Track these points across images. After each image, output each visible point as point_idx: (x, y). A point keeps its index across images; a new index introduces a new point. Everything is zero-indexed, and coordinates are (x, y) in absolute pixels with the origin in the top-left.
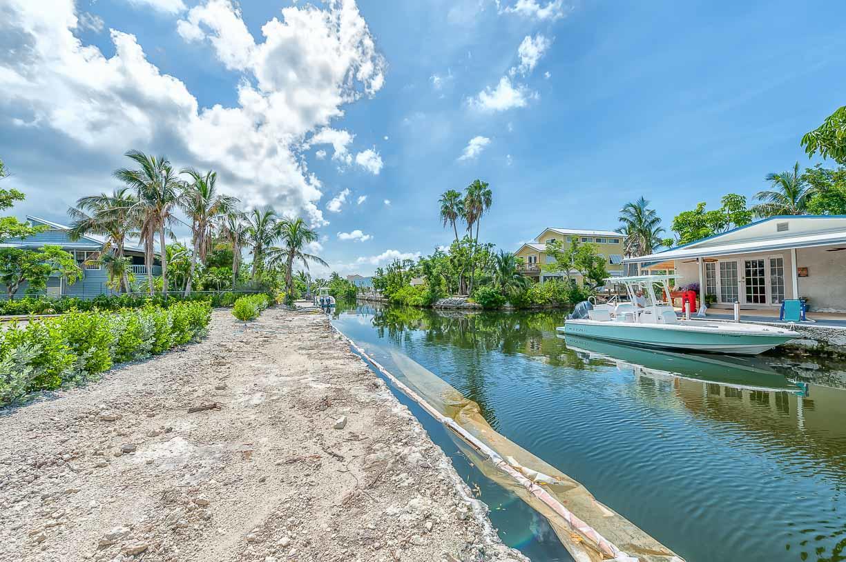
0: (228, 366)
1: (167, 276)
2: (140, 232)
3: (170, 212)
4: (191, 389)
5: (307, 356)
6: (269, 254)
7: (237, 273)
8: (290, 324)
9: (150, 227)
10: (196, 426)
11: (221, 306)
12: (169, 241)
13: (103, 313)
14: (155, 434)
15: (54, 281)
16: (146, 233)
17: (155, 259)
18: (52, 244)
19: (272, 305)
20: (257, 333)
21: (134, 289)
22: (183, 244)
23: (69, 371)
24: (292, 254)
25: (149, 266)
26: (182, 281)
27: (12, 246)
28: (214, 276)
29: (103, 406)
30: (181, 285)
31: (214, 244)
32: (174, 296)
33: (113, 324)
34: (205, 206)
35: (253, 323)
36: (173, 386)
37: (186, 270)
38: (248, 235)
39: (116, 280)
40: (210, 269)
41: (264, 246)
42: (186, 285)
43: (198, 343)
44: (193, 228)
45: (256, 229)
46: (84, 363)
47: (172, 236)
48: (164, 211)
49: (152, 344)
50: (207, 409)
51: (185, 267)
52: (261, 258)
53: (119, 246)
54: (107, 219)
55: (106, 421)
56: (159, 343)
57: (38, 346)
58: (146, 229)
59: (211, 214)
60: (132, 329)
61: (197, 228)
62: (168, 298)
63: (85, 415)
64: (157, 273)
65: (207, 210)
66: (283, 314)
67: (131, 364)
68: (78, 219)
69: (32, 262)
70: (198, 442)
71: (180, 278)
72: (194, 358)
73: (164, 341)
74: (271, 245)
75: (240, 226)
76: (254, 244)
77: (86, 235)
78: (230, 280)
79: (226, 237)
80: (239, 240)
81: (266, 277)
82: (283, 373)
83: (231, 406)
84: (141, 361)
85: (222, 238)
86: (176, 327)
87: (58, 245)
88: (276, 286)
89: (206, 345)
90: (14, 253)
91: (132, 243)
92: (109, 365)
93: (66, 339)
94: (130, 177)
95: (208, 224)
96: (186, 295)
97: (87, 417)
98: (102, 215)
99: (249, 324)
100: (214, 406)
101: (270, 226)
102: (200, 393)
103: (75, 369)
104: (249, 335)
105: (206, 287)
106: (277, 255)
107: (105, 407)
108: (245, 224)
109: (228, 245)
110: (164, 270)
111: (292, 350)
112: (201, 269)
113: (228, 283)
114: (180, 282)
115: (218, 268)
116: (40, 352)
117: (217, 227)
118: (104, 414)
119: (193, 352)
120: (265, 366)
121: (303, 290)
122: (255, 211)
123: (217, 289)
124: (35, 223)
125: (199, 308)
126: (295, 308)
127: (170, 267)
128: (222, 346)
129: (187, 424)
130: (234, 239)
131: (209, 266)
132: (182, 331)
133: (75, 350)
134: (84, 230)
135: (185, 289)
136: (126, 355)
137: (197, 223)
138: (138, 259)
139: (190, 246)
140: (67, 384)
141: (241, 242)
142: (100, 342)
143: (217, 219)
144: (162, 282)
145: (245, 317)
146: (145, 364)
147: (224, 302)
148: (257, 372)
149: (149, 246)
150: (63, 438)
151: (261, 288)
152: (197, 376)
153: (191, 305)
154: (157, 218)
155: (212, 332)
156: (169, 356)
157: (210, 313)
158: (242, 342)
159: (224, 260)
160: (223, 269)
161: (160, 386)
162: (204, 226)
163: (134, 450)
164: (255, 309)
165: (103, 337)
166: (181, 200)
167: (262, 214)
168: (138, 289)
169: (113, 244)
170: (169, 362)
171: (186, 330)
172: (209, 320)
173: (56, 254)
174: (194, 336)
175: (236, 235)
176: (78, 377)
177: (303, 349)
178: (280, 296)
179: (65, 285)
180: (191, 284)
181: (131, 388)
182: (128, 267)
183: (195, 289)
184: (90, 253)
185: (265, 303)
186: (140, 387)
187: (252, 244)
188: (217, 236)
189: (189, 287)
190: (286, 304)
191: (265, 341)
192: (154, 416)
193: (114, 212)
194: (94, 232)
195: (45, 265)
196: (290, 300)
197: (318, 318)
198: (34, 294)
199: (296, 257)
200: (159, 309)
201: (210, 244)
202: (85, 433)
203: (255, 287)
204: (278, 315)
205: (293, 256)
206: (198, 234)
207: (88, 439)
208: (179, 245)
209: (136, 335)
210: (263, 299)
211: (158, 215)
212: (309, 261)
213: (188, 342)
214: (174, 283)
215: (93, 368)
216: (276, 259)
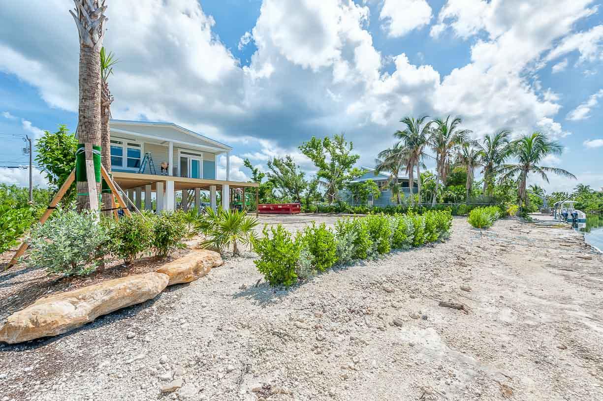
0: (469, 268)
1: (421, 194)
2: (406, 167)
3: (422, 151)
4: (440, 282)
5: (563, 278)
6: (500, 171)
7: (469, 189)
8: (528, 237)
9: (411, 163)
10: (446, 322)
11: (457, 215)
12: (422, 171)
13: (386, 216)
14: (415, 317)
15: (370, 198)
16: (409, 168)
17: (414, 183)
18: (369, 179)
19: (505, 216)
20: (492, 240)
21: (404, 202)
22: (430, 172)
23: (369, 250)
24: (526, 168)
25: (411, 187)
26: (430, 196)
27: (356, 181)
28: (452, 193)
29: (384, 279)
30: (429, 199)
31: (451, 169)
32: (425, 207)
33: (392, 223)
34: (445, 142)
35: (486, 231)
36: (427, 275)
37: (432, 189)
38: (479, 158)
39: (395, 196)
40: (449, 187)
41: (495, 165)
42: (432, 199)
43: (443, 242)
44: (437, 159)
45: (487, 151)
46: (377, 246)
47: (424, 167)
48: (419, 150)
49: (413, 239)
50: (455, 308)
51: (432, 187)
52: (493, 176)
53: (396, 176)
54: (390, 162)
55: (386, 291)
56: (417, 239)
57: (356, 233)
58: (409, 164)
59: (449, 147)
60: (401, 228)
61: (439, 159)
62: (422, 208)
63: (375, 283)
64: (415, 192)
65: (446, 144)
66: (517, 225)
67: (401, 251)
68: (379, 164)
69: (362, 188)
70: (450, 342)
71: (429, 195)
72: (441, 254)
73: (420, 238)
74: (502, 163)
75: (473, 151)
76: (485, 164)
77: (381, 172)
78: (465, 195)
79: (461, 162)
80: (472, 163)
81: (497, 192)
82: (534, 292)
83: (478, 314)
84: (406, 250)
85: (457, 163)
86: (428, 229)
87: (371, 179)
88: (508, 200)
89: (448, 245)
90: (357, 185)
91: (403, 175)
92: (389, 250)
93: (369, 230)
94: (401, 135)
95: (447, 154)
96: (433, 206)
97: (376, 284)
98: (388, 159)
99: (483, 232)
100: (461, 308)
101: (500, 148)
102: (446, 288)
103: (373, 249)
104: (485, 242)
105: (446, 200)
106: (508, 171)
107: (386, 280)
108: (476, 149)
109: (463, 168)
110: (419, 190)
111: (538, 265)
112: (442, 188)
113: (463, 197)
114: (428, 197)
115: (455, 186)
116: (357, 237)
117: (454, 156)
118: (385, 285)
119: (439, 250)
120: (508, 278)
121: (539, 203)
122: (487, 137)
123: (454, 202)
124: (364, 169)
125: (443, 216)
126: (530, 221)
127: (423, 188)
128: (462, 248)
129: (439, 316)
130: (467, 163)
131: (448, 185)
132: (431, 232)
133: (373, 237)
134: (380, 170)
135: (432, 202)
136: (398, 245)
137: (440, 155)
138: (405, 184)
139: (435, 172)
140: (369, 258)
141: (474, 164)
142: (385, 234)
143: (454, 149)
144: (418, 198)
145: (479, 225)
146: (408, 253)
147: (460, 212)
148: (501, 282)
149: (411, 175)
150: (364, 295)
151: (492, 201)
152: (444, 271)
153: (437, 214)
154: (415, 157)
155: (452, 235)
156: (423, 250)
157: (451, 220)
158: (479, 247)
159: (459, 180)
160: (458, 187)
161: (418, 273)
162: (444, 156)
163: (401, 326)
164: (488, 218)
165: (386, 231)
166: (429, 142)
167: (492, 139)
168: (405, 201)
169: (393, 176)
170: (423, 254)
171: (434, 232)
172: (450, 225)
173: (370, 184)
174: (440, 237)
175: (469, 160)
176: (374, 255)
177: (554, 267)
178: (513, 208)
179: (374, 200)
180: (436, 198)
181: (400, 269)
182: (400, 189)
183: (438, 202)
184: (384, 182)
185: (498, 214)
186: (405, 271)
187: (483, 164)
188: (453, 163)
189: (434, 201)
190: (520, 216)
191: (502, 250)
192: (414, 298)
193: (393, 157)
194: (385, 170)
195: (367, 190)
196: (523, 214)
197: (567, 234)
198: (363, 204)
199: (531, 172)
200: (417, 215)
201: (449, 169)
202: (374, 296)
203: (487, 200)
204: (512, 226)
205: (527, 171)
206: (440, 163)
207: (376, 300)
208: (428, 172)
209: (404, 231)
210: (495, 210)
211: (416, 155)
212: (548, 174)
213: (436, 241)
214: (425, 198)
215: (381, 250)
216: (508, 175)
